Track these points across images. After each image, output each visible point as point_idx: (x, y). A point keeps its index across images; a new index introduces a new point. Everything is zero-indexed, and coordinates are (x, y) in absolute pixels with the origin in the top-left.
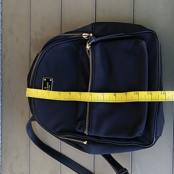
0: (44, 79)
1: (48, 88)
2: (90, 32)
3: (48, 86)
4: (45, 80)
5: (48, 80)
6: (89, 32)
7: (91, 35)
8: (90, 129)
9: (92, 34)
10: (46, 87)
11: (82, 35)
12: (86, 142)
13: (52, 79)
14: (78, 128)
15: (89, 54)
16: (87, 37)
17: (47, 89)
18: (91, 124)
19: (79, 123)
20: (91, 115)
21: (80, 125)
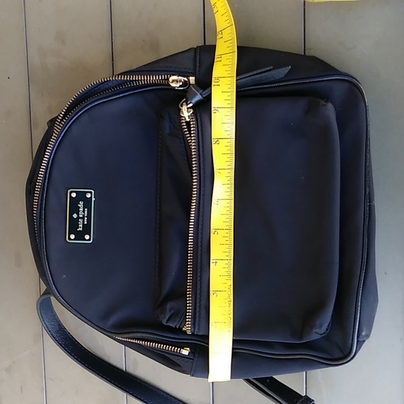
0: (71, 192)
1: (84, 216)
2: (189, 73)
3: (84, 211)
4: (74, 195)
5: (81, 196)
6: (186, 72)
7: (192, 79)
8: (197, 320)
9: (194, 78)
10: (78, 215)
11: (168, 79)
12: (188, 349)
13: (91, 193)
14: (167, 318)
15: (190, 134)
16: (180, 86)
17: (81, 218)
18: (198, 310)
19: (168, 306)
20: (198, 285)
21: (172, 312)
